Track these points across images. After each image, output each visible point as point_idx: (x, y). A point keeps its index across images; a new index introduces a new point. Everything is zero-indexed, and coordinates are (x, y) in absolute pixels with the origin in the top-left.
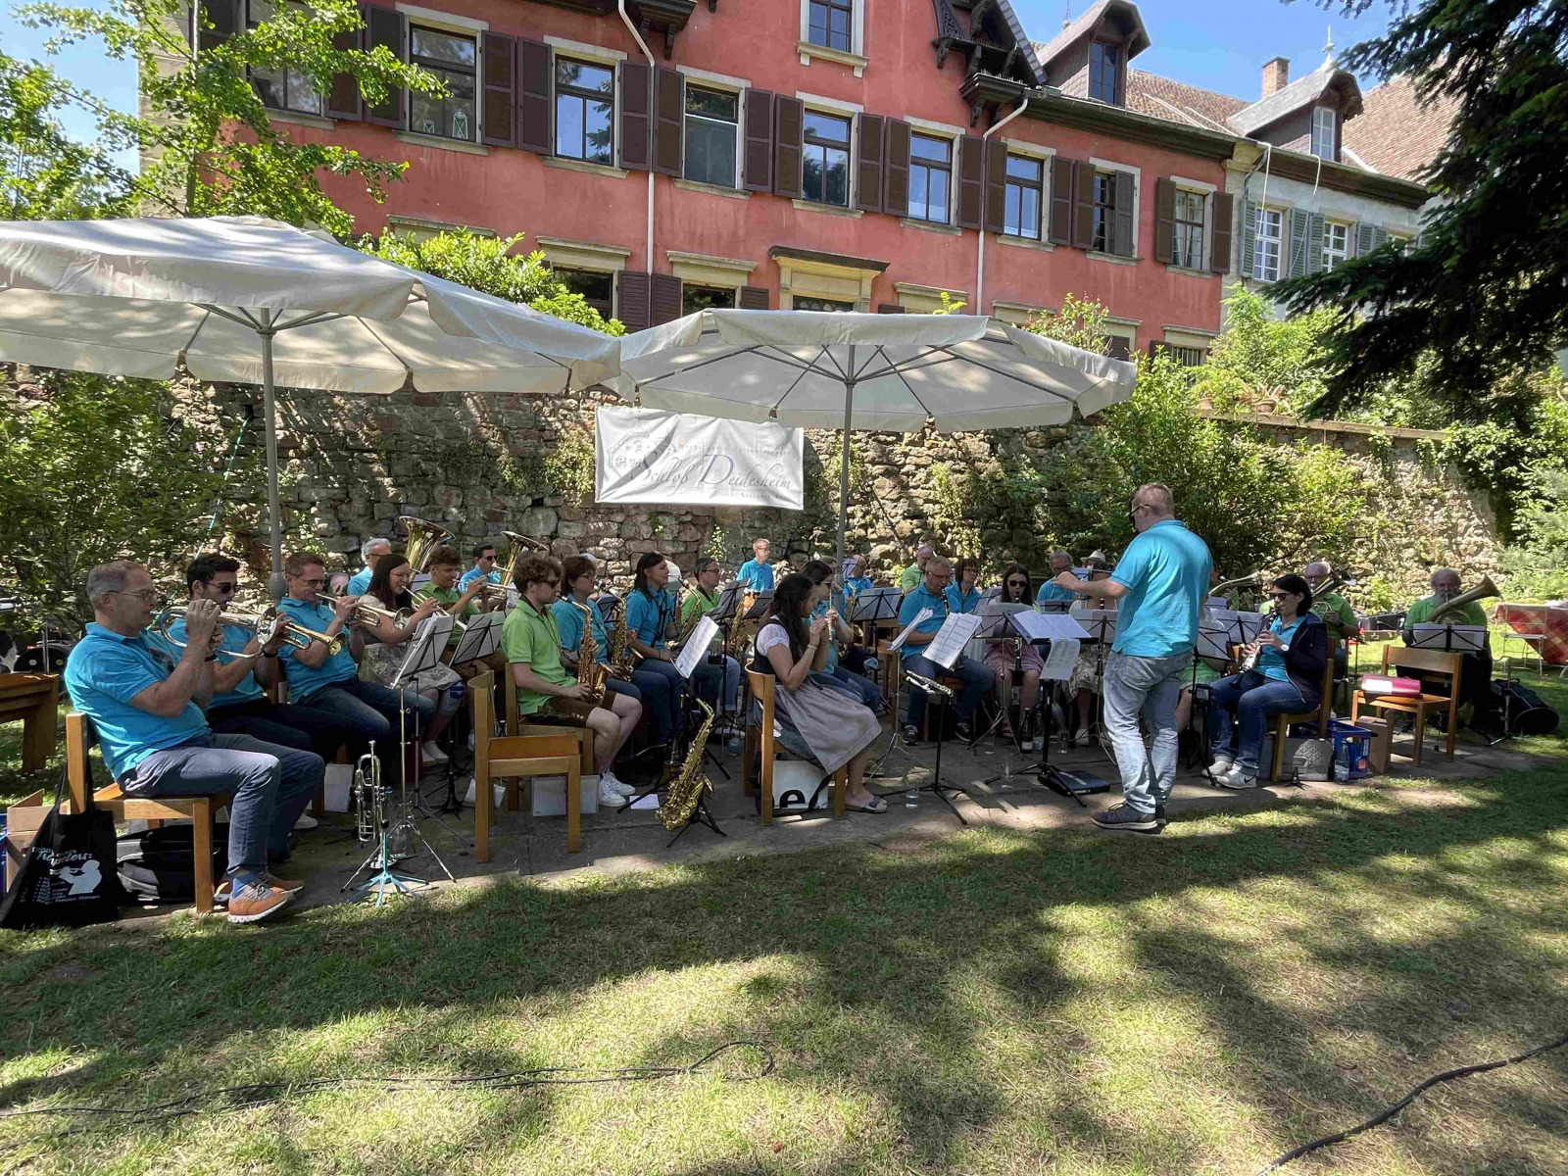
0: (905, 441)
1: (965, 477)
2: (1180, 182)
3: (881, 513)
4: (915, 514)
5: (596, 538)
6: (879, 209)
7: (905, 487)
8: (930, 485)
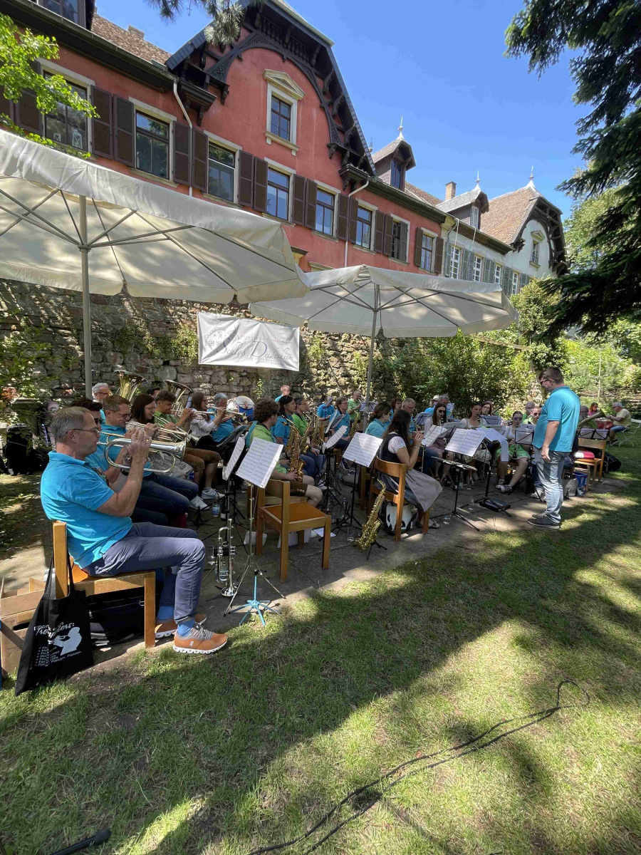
0: (343, 339)
1: (367, 358)
2: (425, 231)
3: (332, 373)
4: (347, 375)
5: (198, 383)
6: (302, 224)
7: (342, 362)
8: (352, 361)
